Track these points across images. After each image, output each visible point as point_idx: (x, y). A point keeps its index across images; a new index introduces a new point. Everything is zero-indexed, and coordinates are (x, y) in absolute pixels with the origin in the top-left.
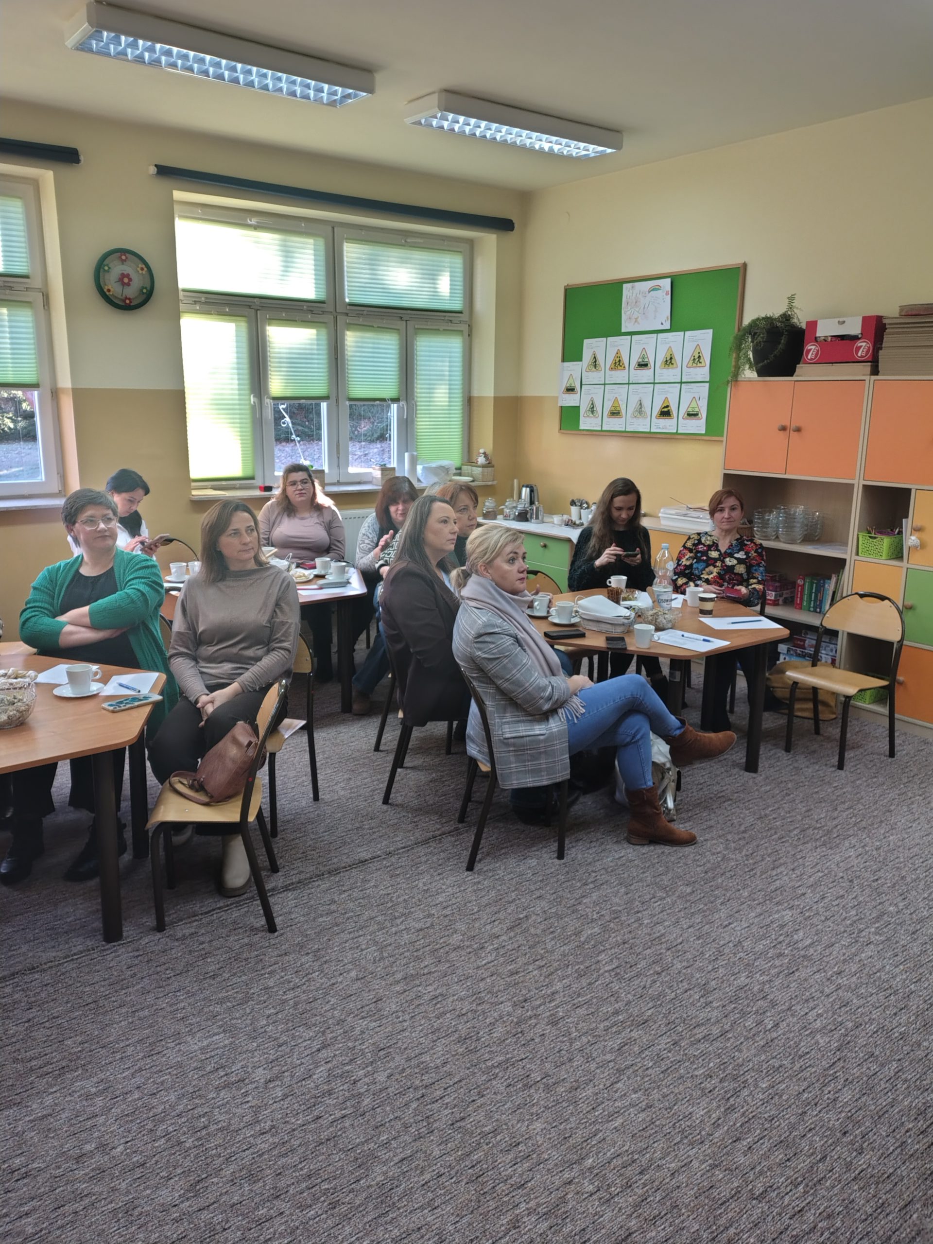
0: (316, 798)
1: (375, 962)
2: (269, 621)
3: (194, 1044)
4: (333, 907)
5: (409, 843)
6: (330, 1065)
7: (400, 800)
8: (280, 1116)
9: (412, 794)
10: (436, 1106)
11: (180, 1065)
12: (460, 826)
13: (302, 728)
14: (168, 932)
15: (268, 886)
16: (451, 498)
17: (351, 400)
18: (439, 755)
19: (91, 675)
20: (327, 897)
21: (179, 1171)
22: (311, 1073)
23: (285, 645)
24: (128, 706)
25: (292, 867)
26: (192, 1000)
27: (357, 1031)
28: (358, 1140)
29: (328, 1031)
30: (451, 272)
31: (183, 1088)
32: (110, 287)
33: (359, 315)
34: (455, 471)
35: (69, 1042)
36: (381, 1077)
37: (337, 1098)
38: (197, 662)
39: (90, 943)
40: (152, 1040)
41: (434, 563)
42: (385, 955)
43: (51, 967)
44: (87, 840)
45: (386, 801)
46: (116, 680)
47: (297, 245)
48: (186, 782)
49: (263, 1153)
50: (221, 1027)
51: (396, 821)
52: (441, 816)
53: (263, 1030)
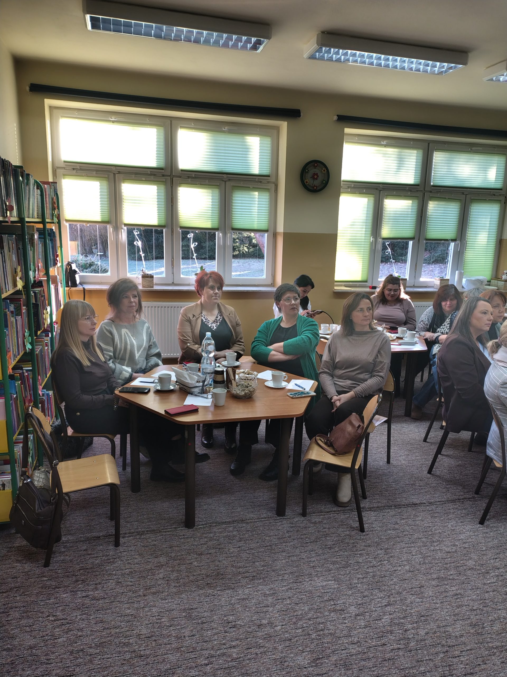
0: (388, 462)
1: (420, 564)
2: (374, 360)
3: (319, 582)
4: (397, 526)
5: (443, 500)
6: (392, 616)
7: (438, 473)
8: (362, 637)
9: (446, 471)
10: (454, 660)
11: (310, 592)
12: (476, 496)
13: (385, 422)
14: (308, 518)
15: (362, 506)
16: (489, 299)
17: (427, 240)
18: (463, 451)
19: (283, 378)
20: (394, 520)
21: (308, 649)
22: (381, 617)
23: (381, 374)
24: (299, 396)
25: (374, 498)
26: (318, 558)
27: (409, 601)
28: (406, 665)
29: (392, 596)
30: (497, 166)
31: (312, 605)
32: (307, 180)
33: (438, 192)
34: (487, 283)
35: (257, 564)
36: (422, 632)
37: (396, 636)
38: (333, 378)
39: (270, 514)
40: (297, 574)
41: (475, 337)
42: (427, 561)
43: (251, 522)
44: (271, 461)
45: (430, 472)
46: (294, 382)
47: (407, 154)
48: (323, 441)
49: (353, 655)
50: (333, 577)
51: (435, 485)
52: (464, 488)
53: (355, 585)
